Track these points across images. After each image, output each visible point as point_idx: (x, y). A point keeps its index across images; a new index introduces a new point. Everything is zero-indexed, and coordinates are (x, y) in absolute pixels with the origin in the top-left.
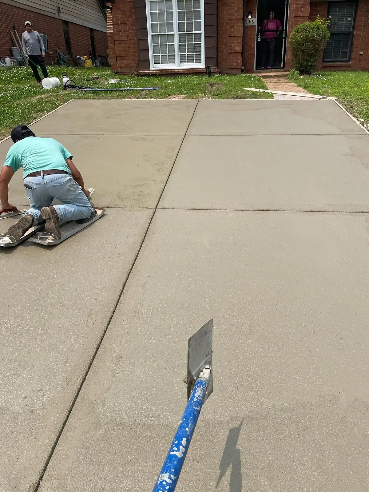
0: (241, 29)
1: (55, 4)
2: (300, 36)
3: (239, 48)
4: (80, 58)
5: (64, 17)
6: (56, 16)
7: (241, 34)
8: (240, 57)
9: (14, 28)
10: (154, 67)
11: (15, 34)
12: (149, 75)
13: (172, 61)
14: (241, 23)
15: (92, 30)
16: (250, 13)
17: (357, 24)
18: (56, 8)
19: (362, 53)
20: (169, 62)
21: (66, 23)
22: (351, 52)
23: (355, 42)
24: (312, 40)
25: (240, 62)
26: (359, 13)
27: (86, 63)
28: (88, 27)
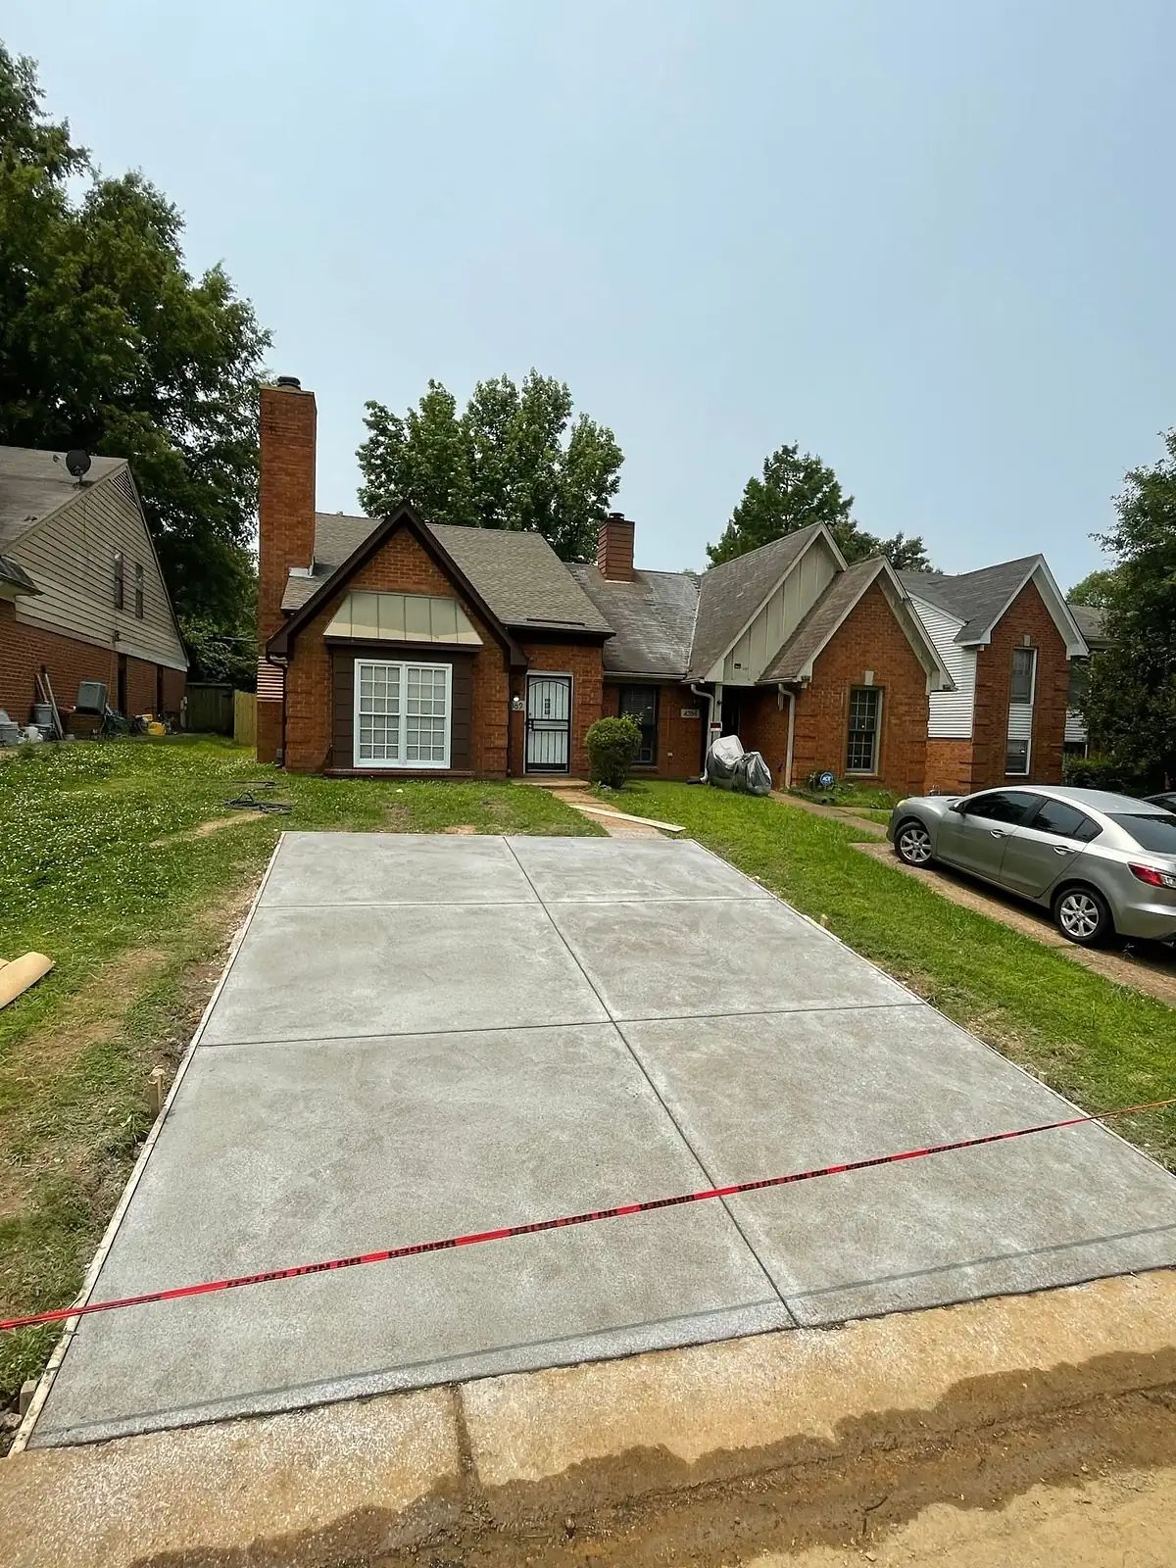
0: (505, 716)
1: (109, 625)
2: (603, 738)
3: (503, 742)
4: (141, 719)
5: (122, 648)
6: (109, 646)
7: (505, 722)
8: (504, 754)
9: (43, 670)
10: (360, 763)
11: (43, 679)
12: (351, 777)
13: (393, 753)
14: (505, 707)
15: (160, 667)
16: (518, 694)
17: (661, 715)
18: (111, 633)
19: (670, 754)
20: (388, 757)
21: (123, 657)
22: (655, 750)
23: (661, 740)
24: (622, 744)
25: (504, 761)
26: (662, 700)
27: (152, 727)
28: (155, 664)
